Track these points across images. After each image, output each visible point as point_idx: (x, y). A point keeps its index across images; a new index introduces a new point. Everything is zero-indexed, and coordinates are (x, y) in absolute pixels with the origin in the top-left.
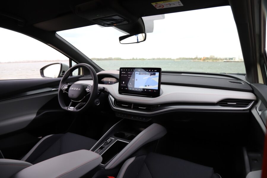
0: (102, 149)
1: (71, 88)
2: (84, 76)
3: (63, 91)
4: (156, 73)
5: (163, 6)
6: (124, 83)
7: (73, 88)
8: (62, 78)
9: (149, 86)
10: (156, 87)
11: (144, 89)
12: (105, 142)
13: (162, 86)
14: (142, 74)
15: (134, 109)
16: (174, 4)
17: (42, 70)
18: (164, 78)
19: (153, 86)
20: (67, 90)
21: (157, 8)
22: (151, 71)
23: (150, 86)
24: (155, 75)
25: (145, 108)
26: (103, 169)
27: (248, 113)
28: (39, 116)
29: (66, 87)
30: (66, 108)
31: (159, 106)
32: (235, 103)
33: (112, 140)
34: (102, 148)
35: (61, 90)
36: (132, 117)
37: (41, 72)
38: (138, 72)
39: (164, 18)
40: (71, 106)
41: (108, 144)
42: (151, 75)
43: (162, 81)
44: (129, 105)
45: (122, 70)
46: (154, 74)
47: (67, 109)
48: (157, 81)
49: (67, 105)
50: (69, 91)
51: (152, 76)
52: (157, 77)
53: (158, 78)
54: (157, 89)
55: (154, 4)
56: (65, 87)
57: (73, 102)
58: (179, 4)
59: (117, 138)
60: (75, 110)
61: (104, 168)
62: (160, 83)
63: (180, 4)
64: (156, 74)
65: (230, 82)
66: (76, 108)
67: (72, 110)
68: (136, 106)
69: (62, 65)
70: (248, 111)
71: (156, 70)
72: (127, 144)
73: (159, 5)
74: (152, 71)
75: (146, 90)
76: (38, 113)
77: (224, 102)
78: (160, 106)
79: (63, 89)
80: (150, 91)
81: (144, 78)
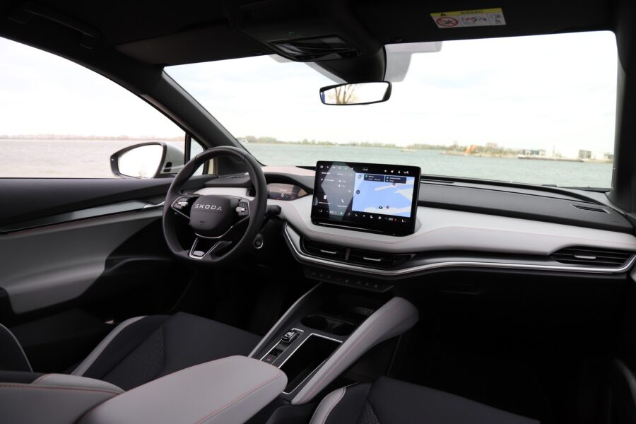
0: (276, 355)
1: (196, 206)
2: (218, 177)
3: (175, 211)
4: (408, 178)
5: (457, 22)
6: (325, 197)
7: (202, 206)
8: (173, 180)
9: (388, 207)
10: (405, 212)
11: (376, 215)
12: (283, 339)
13: (421, 211)
14: (373, 180)
15: (351, 261)
16: (485, 19)
17: (115, 158)
18: (427, 192)
19: (398, 208)
20: (187, 210)
21: (440, 27)
22: (395, 173)
23: (390, 209)
24: (405, 183)
25: (379, 260)
26: (287, 403)
27: (623, 280)
28: (111, 269)
29: (184, 204)
30: (183, 253)
31: (413, 255)
32: (594, 258)
33: (298, 334)
34: (276, 352)
35: (170, 211)
36: (347, 281)
37: (112, 162)
38: (363, 175)
39: (438, 49)
40: (197, 249)
41: (290, 343)
42: (396, 181)
43: (421, 197)
44: (341, 251)
45: (322, 167)
46: (404, 181)
47: (187, 256)
48: (410, 198)
49: (187, 247)
50: (192, 213)
51: (397, 184)
52: (409, 187)
53: (412, 190)
54: (409, 216)
55: (435, 16)
56: (180, 203)
57: (200, 238)
58: (496, 20)
59: (311, 329)
60: (210, 259)
61: (290, 402)
62: (416, 203)
63: (499, 21)
64: (407, 181)
65: (577, 207)
66: (211, 254)
67: (201, 258)
68: (357, 254)
69: (165, 148)
70: (624, 277)
71: (407, 172)
72: (337, 345)
73: (447, 20)
75: (380, 218)
76: (108, 264)
77: (566, 253)
78: (415, 257)
79: (176, 208)
80: (390, 219)
81: (376, 189)
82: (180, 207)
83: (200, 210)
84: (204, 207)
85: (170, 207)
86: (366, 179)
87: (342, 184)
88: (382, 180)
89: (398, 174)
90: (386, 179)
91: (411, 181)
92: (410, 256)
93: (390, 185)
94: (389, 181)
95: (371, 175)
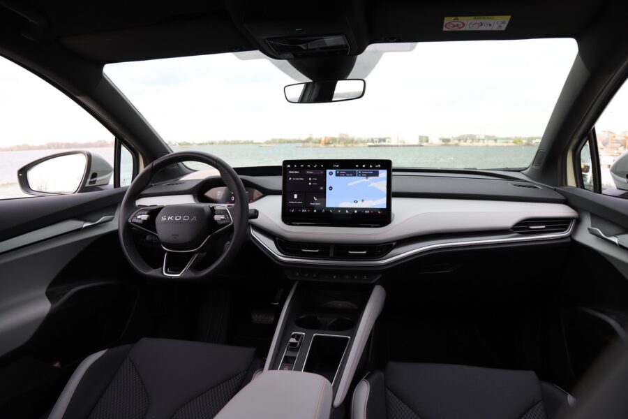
1: (162, 218)
3: (132, 227)
4: (380, 171)
5: (464, 25)
6: (296, 196)
7: (170, 218)
9: (363, 201)
10: (381, 203)
11: (351, 210)
13: (395, 201)
14: (345, 176)
15: (336, 257)
17: (23, 173)
18: (399, 184)
19: (373, 200)
21: (445, 29)
23: (366, 202)
24: (378, 176)
25: (365, 252)
27: (569, 242)
28: (59, 302)
29: (144, 217)
32: (544, 227)
34: (289, 360)
35: (128, 227)
36: (334, 277)
38: (334, 171)
41: (299, 347)
42: (368, 175)
43: (394, 189)
44: (324, 248)
45: (289, 166)
46: (376, 174)
48: (384, 189)
50: (158, 227)
51: (370, 178)
52: (382, 179)
53: (385, 183)
54: (385, 207)
55: (448, 20)
58: (499, 26)
62: (390, 195)
63: (501, 27)
64: (380, 174)
67: (179, 275)
68: (342, 249)
69: (89, 157)
71: (379, 166)
72: (348, 341)
73: (456, 23)
74: (368, 167)
75: (356, 211)
78: (396, 245)
79: (135, 223)
80: (366, 212)
81: (349, 184)
82: (140, 222)
83: (167, 222)
84: (174, 218)
85: (127, 222)
86: (337, 175)
87: (312, 181)
88: (355, 175)
89: (371, 168)
90: (358, 174)
91: (383, 174)
92: (392, 245)
93: (363, 179)
94: (361, 175)
95: (343, 171)
